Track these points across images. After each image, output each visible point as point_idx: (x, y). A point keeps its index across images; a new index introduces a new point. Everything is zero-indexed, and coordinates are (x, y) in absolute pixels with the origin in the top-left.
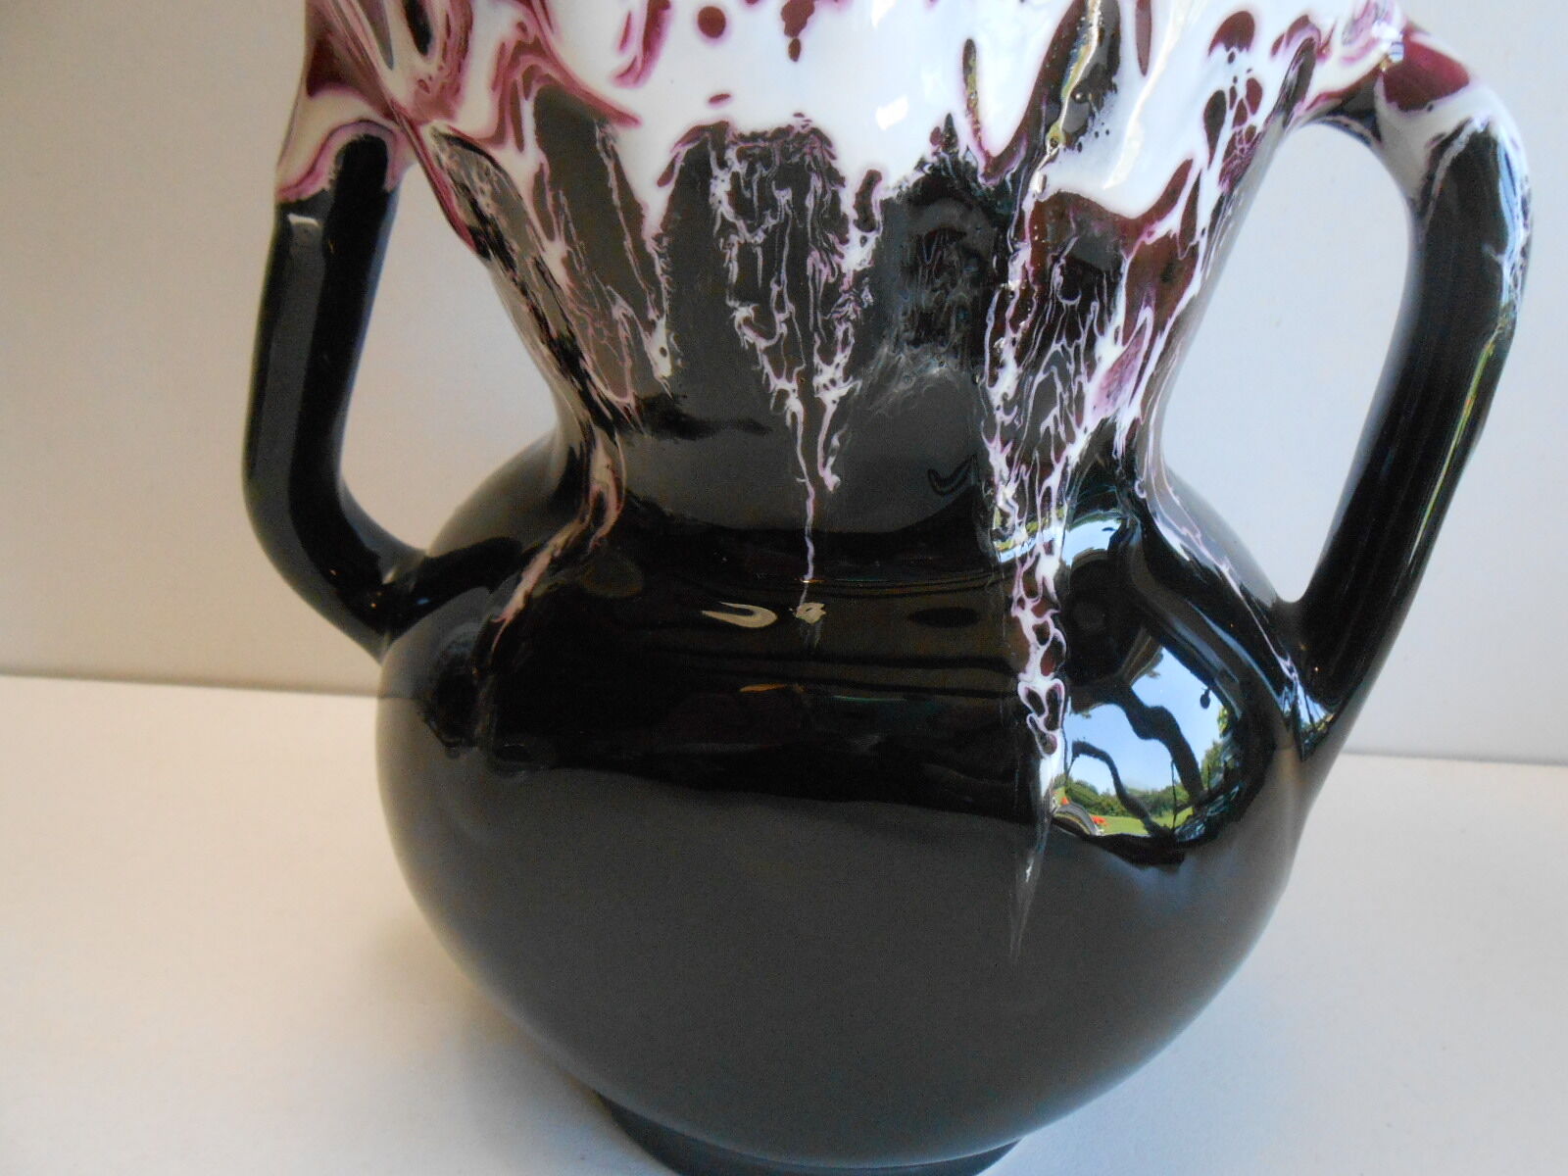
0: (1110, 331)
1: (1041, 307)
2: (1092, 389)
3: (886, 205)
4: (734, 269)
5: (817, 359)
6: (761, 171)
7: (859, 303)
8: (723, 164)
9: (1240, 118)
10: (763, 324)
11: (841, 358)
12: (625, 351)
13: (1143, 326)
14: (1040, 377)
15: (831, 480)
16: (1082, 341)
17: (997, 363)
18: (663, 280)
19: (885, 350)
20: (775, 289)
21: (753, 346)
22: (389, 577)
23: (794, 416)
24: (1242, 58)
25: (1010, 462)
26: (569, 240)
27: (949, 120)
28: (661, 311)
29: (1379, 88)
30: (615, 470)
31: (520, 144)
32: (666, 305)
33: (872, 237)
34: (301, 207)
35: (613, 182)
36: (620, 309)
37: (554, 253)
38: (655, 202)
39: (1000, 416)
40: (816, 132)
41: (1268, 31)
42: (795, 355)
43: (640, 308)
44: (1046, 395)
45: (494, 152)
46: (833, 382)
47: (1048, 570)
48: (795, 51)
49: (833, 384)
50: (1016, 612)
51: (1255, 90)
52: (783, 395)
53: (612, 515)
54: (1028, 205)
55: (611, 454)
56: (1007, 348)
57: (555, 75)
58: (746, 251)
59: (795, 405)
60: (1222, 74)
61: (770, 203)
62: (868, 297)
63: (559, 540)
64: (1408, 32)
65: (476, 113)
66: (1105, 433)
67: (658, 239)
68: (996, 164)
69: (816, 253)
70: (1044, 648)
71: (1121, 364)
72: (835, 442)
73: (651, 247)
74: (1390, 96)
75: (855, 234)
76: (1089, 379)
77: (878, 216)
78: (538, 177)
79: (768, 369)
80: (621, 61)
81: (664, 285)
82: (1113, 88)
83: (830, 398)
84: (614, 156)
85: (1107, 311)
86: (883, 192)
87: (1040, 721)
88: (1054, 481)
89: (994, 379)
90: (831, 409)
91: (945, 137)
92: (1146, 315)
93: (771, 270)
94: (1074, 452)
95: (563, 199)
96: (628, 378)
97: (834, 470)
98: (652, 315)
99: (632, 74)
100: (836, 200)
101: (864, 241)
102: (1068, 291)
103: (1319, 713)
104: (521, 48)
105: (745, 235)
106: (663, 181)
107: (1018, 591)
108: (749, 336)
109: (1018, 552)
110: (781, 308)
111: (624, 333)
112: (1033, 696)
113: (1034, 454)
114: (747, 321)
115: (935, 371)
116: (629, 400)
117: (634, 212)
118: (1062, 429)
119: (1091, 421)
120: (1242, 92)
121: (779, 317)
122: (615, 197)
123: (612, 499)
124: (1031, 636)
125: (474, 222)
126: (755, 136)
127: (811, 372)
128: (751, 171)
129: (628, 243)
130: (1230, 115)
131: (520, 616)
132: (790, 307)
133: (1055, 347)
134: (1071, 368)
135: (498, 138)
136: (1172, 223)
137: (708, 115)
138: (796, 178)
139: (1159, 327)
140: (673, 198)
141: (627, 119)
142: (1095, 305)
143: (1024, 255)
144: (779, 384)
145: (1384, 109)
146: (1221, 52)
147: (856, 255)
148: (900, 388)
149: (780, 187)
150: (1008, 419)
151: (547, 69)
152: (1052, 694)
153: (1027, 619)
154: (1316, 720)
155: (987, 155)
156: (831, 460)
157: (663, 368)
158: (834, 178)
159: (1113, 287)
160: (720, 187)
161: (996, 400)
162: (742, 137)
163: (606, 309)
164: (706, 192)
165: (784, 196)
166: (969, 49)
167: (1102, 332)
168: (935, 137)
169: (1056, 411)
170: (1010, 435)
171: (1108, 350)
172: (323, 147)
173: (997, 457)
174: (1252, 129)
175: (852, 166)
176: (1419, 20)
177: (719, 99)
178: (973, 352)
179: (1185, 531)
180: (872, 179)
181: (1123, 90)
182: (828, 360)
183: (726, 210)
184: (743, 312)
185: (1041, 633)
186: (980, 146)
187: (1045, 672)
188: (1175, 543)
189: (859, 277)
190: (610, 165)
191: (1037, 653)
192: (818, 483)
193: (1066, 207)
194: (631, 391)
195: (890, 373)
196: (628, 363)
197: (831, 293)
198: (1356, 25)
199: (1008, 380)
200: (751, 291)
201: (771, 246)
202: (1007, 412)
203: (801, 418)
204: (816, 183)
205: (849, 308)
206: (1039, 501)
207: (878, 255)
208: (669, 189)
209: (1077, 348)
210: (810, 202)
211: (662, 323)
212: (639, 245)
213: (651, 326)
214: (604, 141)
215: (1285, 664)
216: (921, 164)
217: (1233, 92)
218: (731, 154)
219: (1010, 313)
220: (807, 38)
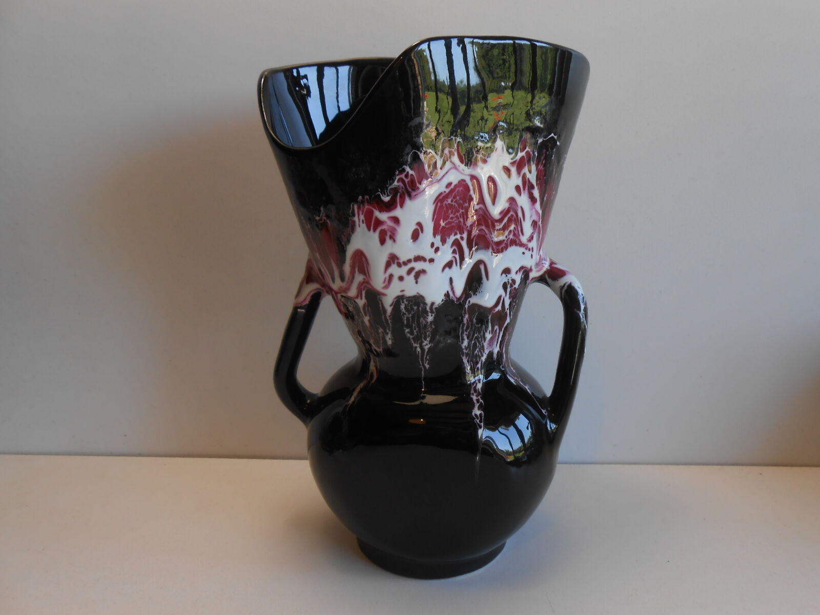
0: (488, 331)
1: (471, 328)
2: (486, 344)
3: (436, 308)
4: (405, 321)
5: (423, 340)
6: (411, 303)
7: (431, 327)
8: (403, 302)
9: (511, 286)
10: (411, 333)
11: (428, 339)
12: (381, 339)
13: (496, 330)
14: (473, 342)
15: (427, 366)
16: (482, 334)
17: (463, 339)
18: (390, 324)
19: (438, 337)
20: (414, 325)
21: (409, 337)
22: (308, 401)
23: (419, 352)
24: (509, 276)
25: (468, 361)
26: (370, 316)
27: (448, 292)
28: (390, 331)
29: (547, 276)
30: (376, 367)
31: (361, 299)
32: (391, 329)
33: (433, 315)
34: (301, 308)
35: (380, 306)
36: (381, 330)
37: (366, 319)
38: (389, 309)
39: (464, 351)
40: (421, 296)
41: (514, 270)
42: (418, 339)
43: (385, 330)
44: (475, 346)
45: (357, 300)
46: (427, 344)
47: (479, 386)
48: (417, 283)
49: (427, 345)
50: (472, 396)
51: (514, 281)
52: (416, 347)
53: (375, 378)
54: (466, 306)
55: (375, 362)
56: (465, 337)
57: (370, 287)
58: (408, 319)
59: (419, 349)
60: (505, 279)
61: (412, 309)
62: (433, 326)
63: (362, 385)
64: (552, 263)
65: (353, 292)
66: (491, 354)
67: (390, 316)
68: (459, 299)
69: (422, 318)
70: (478, 404)
71: (492, 339)
72: (428, 358)
73: (388, 318)
74: (549, 277)
75: (430, 314)
76: (485, 342)
77: (434, 310)
78: (365, 305)
79: (413, 342)
80: (384, 285)
81: (391, 325)
82: (482, 283)
83: (426, 348)
84: (381, 301)
85: (487, 328)
86: (436, 306)
87: (478, 421)
88: (479, 366)
89: (462, 343)
90: (427, 350)
91: (447, 295)
92: (496, 327)
93: (413, 321)
94: (484, 358)
95: (370, 309)
96: (381, 345)
97: (428, 364)
98: (388, 331)
99: (386, 287)
100: (426, 308)
101: (432, 315)
102: (477, 323)
103: (554, 426)
104: (364, 282)
105: (407, 315)
106: (391, 306)
107: (472, 391)
108: (408, 335)
109: (472, 382)
110: (415, 329)
111: (381, 335)
112: (476, 415)
113: (474, 361)
114: (408, 332)
115: (449, 341)
116: (381, 350)
117: (385, 311)
118: (480, 353)
119: (487, 352)
120: (510, 282)
121: (415, 331)
122: (381, 308)
123: (375, 374)
124: (475, 402)
125: (347, 312)
126: (409, 297)
127: (422, 342)
128: (409, 303)
129: (383, 317)
130: (509, 286)
131: (353, 402)
132: (417, 329)
133: (476, 335)
134: (480, 340)
135: (357, 297)
136: (499, 308)
137: (400, 294)
138: (418, 305)
139: (500, 330)
140: (393, 309)
141: (384, 295)
142: (484, 326)
143: (467, 316)
144: (415, 345)
145: (549, 280)
146: (504, 275)
147: (430, 318)
148: (441, 345)
149: (414, 306)
150: (467, 352)
151: (369, 286)
152: (480, 414)
153: (474, 398)
154: (553, 428)
155: (456, 298)
156: (427, 362)
157: (390, 342)
158: (426, 304)
159: (487, 322)
160: (403, 307)
161: (463, 347)
162: (407, 297)
163: (377, 330)
164: (399, 307)
165: (415, 308)
166: (451, 280)
167: (486, 331)
168: (445, 295)
169: (478, 349)
170: (467, 355)
171: (488, 336)
172: (309, 293)
173: (465, 360)
174: (515, 288)
175: (429, 301)
176: (555, 260)
177: (402, 291)
178: (457, 337)
179: (515, 378)
180: (433, 304)
181: (484, 284)
182: (425, 339)
183: (404, 310)
184: (407, 330)
185: (478, 401)
186: (454, 295)
187: (479, 409)
188: (512, 381)
189: (431, 322)
190: (380, 302)
191: (477, 405)
192: (424, 367)
193: (475, 306)
194: (381, 347)
195: (439, 342)
196: (381, 342)
197: (426, 326)
198: (537, 265)
199: (466, 343)
200: (408, 326)
201: (413, 317)
202: (466, 350)
203: (420, 352)
204: (422, 305)
205: (429, 329)
206: (476, 370)
207: (434, 318)
208: (392, 307)
209: (481, 336)
210: (420, 308)
211: (390, 333)
212: (385, 317)
213: (387, 334)
214: (379, 298)
215: (544, 411)
216: (443, 300)
217: (508, 282)
218: (405, 300)
219: (465, 328)
220: (419, 280)
